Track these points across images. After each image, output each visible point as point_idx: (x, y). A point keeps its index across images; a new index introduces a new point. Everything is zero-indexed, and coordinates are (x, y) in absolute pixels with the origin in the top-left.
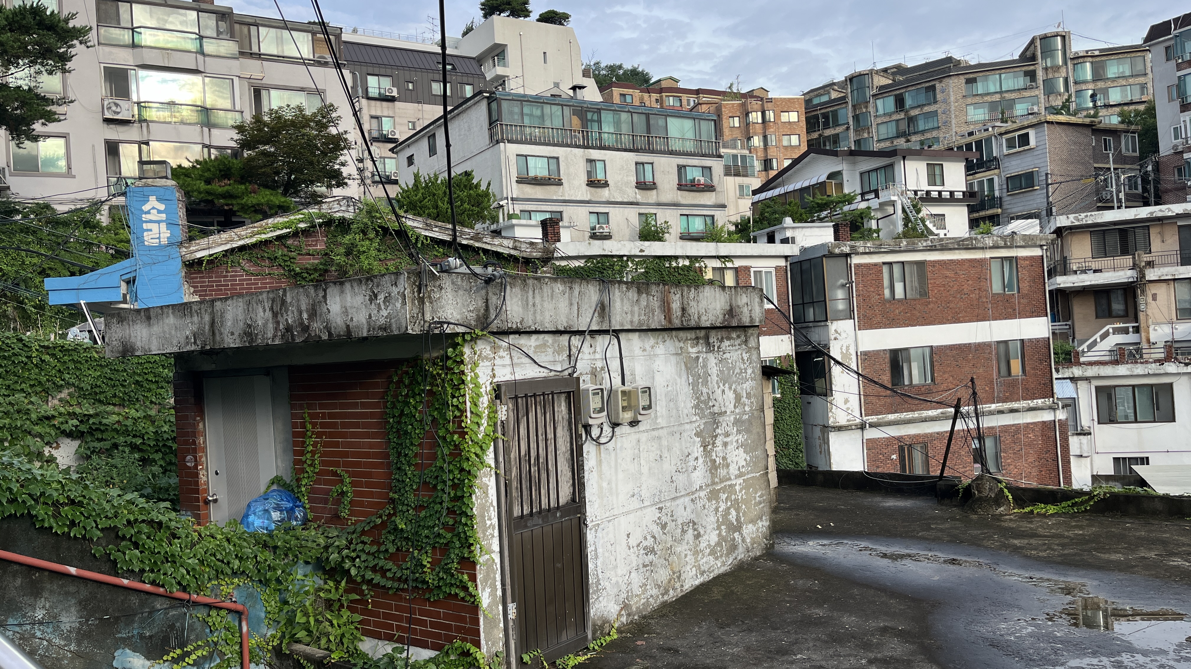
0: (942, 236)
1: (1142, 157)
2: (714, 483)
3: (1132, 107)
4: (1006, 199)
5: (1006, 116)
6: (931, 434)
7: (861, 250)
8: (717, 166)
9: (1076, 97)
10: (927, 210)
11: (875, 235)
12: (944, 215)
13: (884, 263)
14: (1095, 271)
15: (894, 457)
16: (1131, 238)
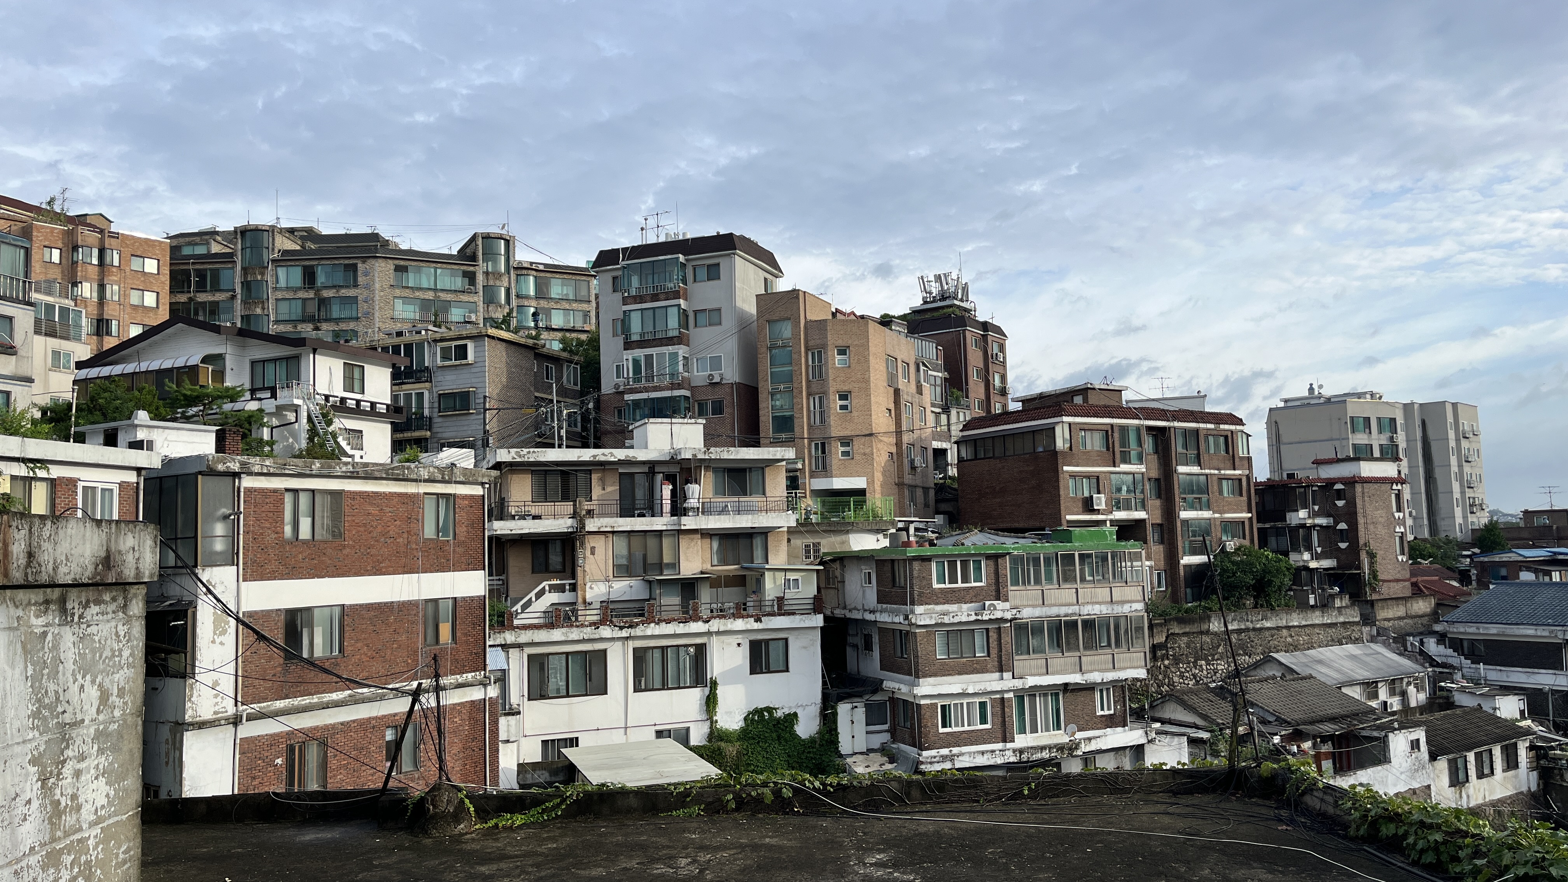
0: (357, 459)
1: (582, 394)
2: (54, 840)
3: (574, 335)
4: (437, 420)
5: (439, 319)
6: (333, 726)
7: (257, 469)
8: (24, 318)
9: (518, 313)
10: (340, 423)
11: (267, 449)
12: (361, 432)
13: (287, 490)
14: (535, 517)
15: (279, 761)
16: (572, 483)
